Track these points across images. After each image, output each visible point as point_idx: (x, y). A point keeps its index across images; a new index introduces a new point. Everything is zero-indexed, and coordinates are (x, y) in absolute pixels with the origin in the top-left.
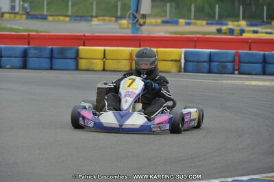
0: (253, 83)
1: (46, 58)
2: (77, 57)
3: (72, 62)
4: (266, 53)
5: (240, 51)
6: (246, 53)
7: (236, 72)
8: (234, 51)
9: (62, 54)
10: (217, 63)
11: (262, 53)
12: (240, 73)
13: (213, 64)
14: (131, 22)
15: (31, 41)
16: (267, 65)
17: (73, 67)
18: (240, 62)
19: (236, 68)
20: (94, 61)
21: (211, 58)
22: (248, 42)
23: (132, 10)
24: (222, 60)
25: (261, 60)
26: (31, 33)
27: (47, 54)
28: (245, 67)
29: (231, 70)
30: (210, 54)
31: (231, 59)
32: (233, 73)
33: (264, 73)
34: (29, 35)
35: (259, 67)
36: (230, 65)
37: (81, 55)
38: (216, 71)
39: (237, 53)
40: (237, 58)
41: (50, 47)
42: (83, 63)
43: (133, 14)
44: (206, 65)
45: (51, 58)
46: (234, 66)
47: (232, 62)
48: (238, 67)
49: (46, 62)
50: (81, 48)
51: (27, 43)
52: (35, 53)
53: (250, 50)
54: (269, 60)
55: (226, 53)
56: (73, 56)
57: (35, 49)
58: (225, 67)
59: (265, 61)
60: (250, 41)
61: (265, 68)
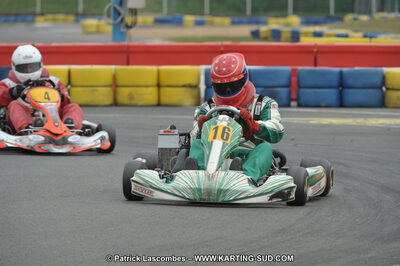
0: (326, 121)
4: (345, 69)
5: (300, 68)
6: (311, 71)
7: (294, 103)
8: (288, 68)
10: (259, 90)
11: (337, 69)
12: (300, 105)
14: (111, 21)
16: (346, 91)
18: (300, 87)
19: (294, 96)
22: (312, 52)
23: (113, 2)
24: (270, 83)
25: (335, 81)
28: (308, 94)
29: (285, 101)
31: (284, 81)
32: (288, 106)
33: (341, 104)
36: (283, 92)
39: (293, 70)
40: (294, 79)
43: (115, 9)
46: (290, 93)
47: (288, 86)
48: (296, 94)
53: (316, 65)
54: (350, 81)
55: (275, 72)
59: (342, 84)
60: (315, 50)
61: (342, 95)
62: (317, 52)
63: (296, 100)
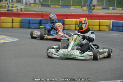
15: (43, 16)
20: (71, 26)
26: (43, 13)
34: (42, 14)
37: (65, 23)
50: (65, 19)
51: (41, 17)
52: (45, 22)
57: (45, 20)
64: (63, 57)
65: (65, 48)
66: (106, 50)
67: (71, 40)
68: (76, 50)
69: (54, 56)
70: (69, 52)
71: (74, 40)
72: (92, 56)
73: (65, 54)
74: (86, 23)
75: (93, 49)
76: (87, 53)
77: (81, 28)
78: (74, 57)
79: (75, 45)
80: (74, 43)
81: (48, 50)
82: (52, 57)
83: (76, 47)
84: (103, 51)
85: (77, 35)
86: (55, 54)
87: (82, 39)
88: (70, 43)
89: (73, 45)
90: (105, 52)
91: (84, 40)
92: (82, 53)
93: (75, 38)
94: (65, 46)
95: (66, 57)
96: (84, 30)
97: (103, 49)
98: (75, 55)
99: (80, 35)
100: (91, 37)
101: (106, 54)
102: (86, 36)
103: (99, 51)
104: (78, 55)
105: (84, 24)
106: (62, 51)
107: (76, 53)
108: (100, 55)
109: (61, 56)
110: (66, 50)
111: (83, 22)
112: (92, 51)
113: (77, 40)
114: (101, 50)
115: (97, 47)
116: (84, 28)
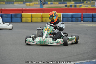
0: (89, 25)
1: (10, 18)
2: (21, 17)
3: (19, 19)
4: (93, 14)
5: (83, 13)
6: (86, 14)
7: (82, 21)
8: (81, 13)
9: (16, 16)
10: (75, 18)
11: (92, 14)
12: (83, 22)
13: (73, 18)
16: (94, 18)
17: (20, 21)
18: (83, 17)
19: (82, 20)
21: (72, 16)
24: (77, 17)
25: (91, 16)
27: (10, 16)
28: (85, 19)
29: (80, 21)
30: (72, 15)
31: (80, 16)
32: (81, 22)
33: (93, 21)
35: (91, 19)
36: (80, 19)
38: (74, 21)
39: (82, 14)
40: (82, 16)
41: (11, 14)
42: (24, 20)
44: (70, 19)
45: (12, 18)
46: (81, 19)
47: (81, 17)
48: (83, 19)
49: (10, 19)
52: (6, 16)
53: (86, 13)
54: (95, 16)
55: (78, 14)
56: (20, 17)
58: (78, 20)
59: (93, 17)
60: (86, 9)
61: (93, 19)
62: (86, 10)
63: (83, 20)
64: (39, 44)
65: (40, 36)
66: (74, 37)
67: (45, 29)
68: (50, 38)
69: (31, 43)
70: (44, 39)
71: (48, 30)
72: (63, 42)
73: (40, 42)
74: (56, 16)
75: (64, 37)
76: (59, 40)
77: (53, 21)
78: (48, 44)
79: (48, 34)
80: (47, 32)
81: (26, 39)
82: (30, 45)
83: (49, 36)
84: (72, 38)
85: (49, 26)
86: (32, 42)
87: (54, 29)
88: (45, 32)
89: (47, 34)
90: (73, 39)
91: (55, 30)
92: (54, 41)
93: (48, 28)
94: (40, 35)
95: (42, 44)
96: (55, 21)
97: (71, 36)
98: (49, 42)
99: (53, 25)
100: (61, 27)
101: (74, 40)
102: (57, 26)
103: (68, 38)
104: (51, 42)
105: (55, 16)
106: (38, 39)
107: (50, 40)
108: (69, 41)
109: (37, 43)
110: (41, 38)
111: (54, 16)
112: (62, 38)
113: (50, 30)
114: (70, 37)
115: (66, 35)
116: (55, 20)
